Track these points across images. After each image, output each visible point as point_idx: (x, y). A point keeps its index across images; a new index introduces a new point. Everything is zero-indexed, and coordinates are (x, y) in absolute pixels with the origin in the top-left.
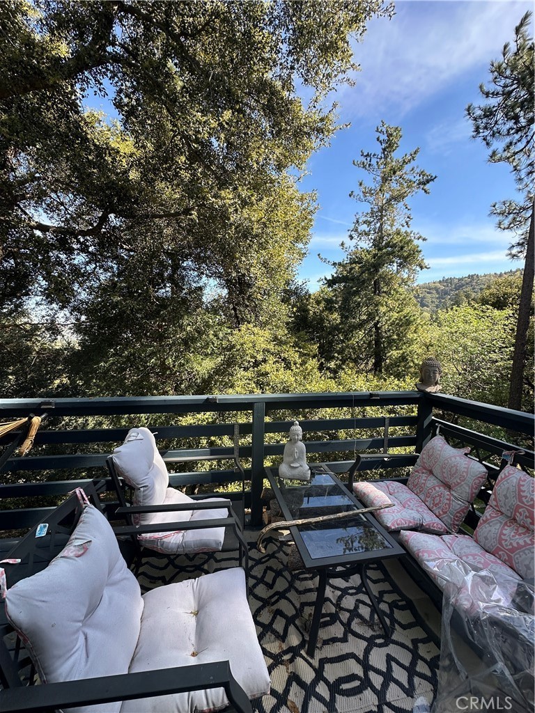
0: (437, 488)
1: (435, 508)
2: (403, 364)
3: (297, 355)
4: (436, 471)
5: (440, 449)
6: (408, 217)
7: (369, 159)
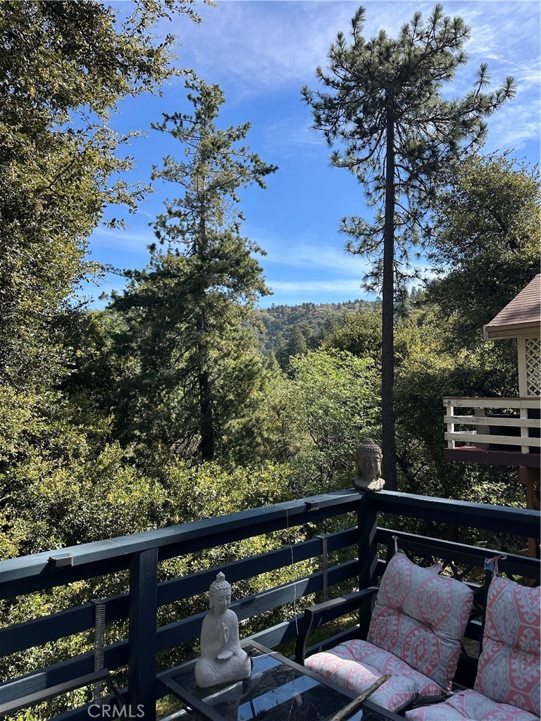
0: (417, 633)
1: (420, 663)
2: (247, 441)
3: (83, 439)
4: (410, 607)
5: (409, 573)
6: (240, 216)
7: (179, 121)
